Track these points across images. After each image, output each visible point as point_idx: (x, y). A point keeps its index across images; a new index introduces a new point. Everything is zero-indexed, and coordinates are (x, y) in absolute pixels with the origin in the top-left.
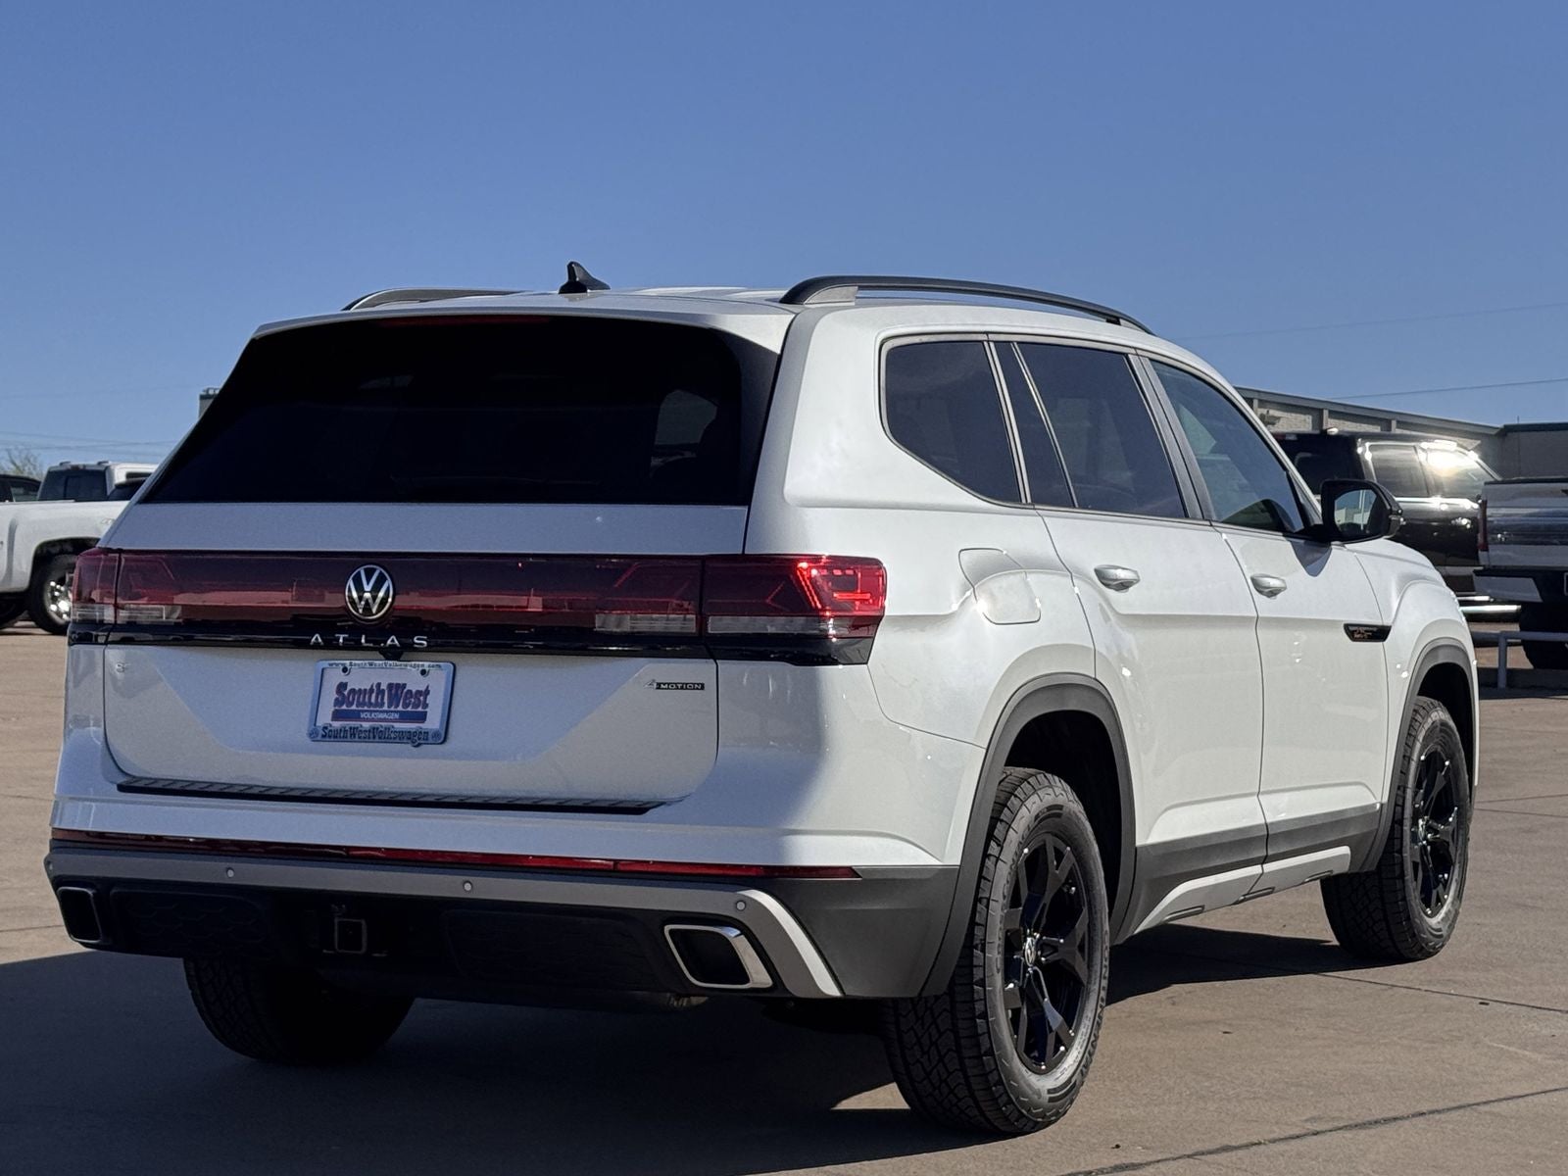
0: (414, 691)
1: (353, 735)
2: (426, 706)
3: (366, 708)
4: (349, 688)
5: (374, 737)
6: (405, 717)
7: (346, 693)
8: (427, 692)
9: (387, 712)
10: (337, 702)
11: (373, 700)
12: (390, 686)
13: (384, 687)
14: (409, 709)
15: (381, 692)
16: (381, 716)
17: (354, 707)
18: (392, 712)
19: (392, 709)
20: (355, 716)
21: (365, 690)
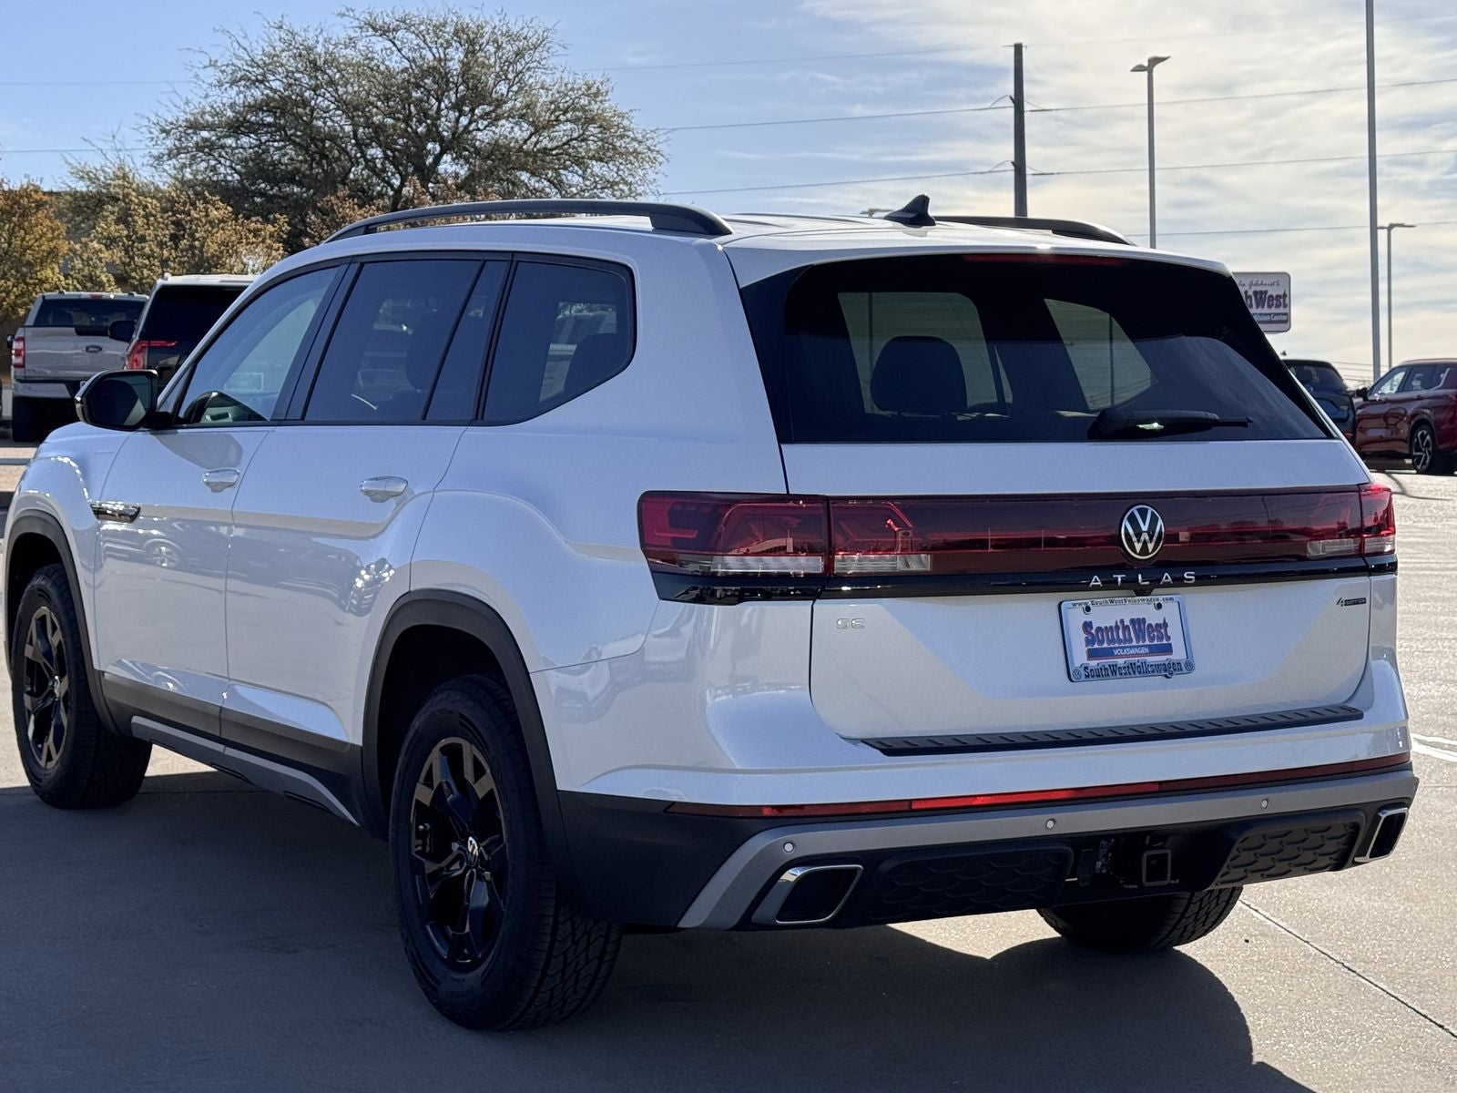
0: (1154, 625)
1: (1114, 671)
2: (1169, 638)
3: (1117, 645)
4: (1094, 628)
5: (1134, 673)
6: (1154, 650)
7: (1093, 631)
8: (1165, 625)
9: (1138, 647)
10: (1088, 642)
11: (1121, 637)
12: (1132, 621)
13: (1127, 622)
14: (1155, 642)
15: (1126, 628)
16: (1132, 651)
17: (1105, 645)
18: (1142, 646)
19: (1141, 643)
20: (1108, 653)
21: (1111, 627)
